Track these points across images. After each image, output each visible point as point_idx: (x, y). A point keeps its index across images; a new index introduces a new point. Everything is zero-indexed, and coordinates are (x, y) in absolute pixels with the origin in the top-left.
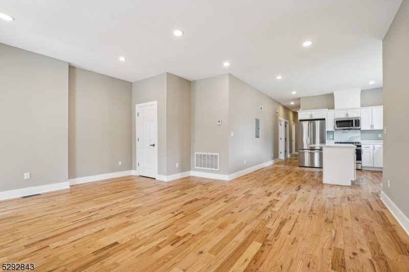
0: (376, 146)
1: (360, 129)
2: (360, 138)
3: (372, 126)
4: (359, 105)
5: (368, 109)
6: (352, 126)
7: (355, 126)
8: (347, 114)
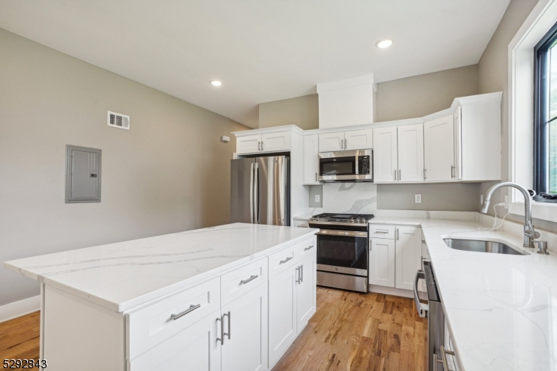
0: (402, 230)
1: (371, 181)
2: (375, 204)
3: (398, 174)
4: (371, 119)
5: (389, 127)
6: (354, 173)
7: (360, 173)
8: (344, 142)
